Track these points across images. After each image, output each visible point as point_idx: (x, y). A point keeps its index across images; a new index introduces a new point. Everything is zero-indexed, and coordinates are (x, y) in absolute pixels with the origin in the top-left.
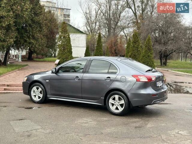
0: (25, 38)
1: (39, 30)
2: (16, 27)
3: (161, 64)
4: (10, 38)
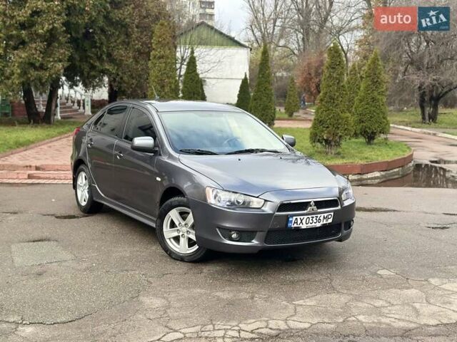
0: (92, 61)
1: (124, 42)
2: (69, 36)
3: (424, 118)
4: (55, 61)
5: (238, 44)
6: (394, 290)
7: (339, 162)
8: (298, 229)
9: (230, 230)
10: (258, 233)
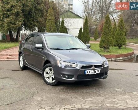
2: (23, 14)
4: (18, 22)
5: (80, 17)
6: (120, 96)
7: (108, 54)
8: (88, 75)
9: (65, 75)
10: (75, 76)
